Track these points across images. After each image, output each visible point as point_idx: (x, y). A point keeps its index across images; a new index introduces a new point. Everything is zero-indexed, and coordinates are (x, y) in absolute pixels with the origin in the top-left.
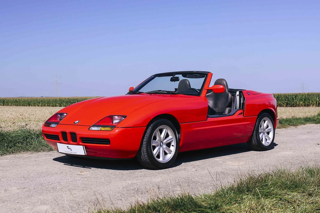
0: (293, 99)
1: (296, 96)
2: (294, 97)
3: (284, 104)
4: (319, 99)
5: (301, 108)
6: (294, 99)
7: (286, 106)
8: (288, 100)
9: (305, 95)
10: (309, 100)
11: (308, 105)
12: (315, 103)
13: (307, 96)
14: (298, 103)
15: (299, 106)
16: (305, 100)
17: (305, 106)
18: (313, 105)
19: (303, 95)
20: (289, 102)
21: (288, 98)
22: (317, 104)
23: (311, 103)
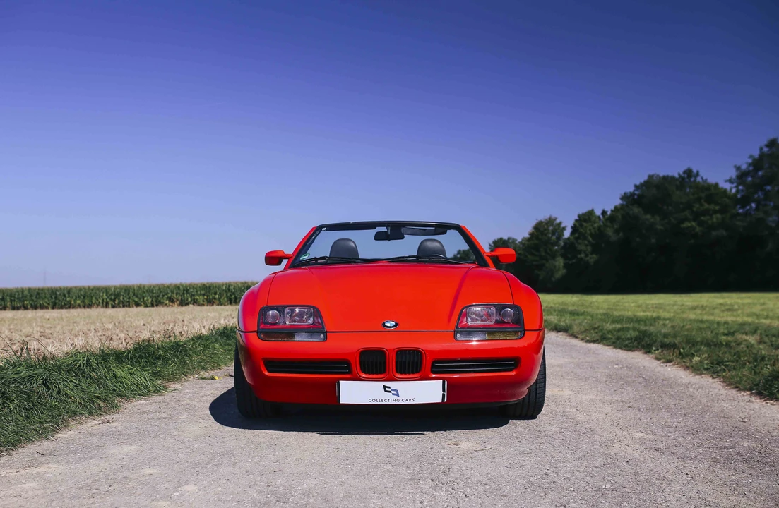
0: (64, 296)
1: (69, 291)
2: (66, 292)
3: (48, 304)
4: (106, 295)
5: (79, 310)
6: (67, 295)
7: (53, 308)
8: (56, 298)
9: (85, 289)
10: (92, 297)
11: (89, 306)
12: (101, 301)
13: (87, 291)
14: (73, 302)
15: (74, 307)
16: (84, 297)
17: (84, 307)
18: (98, 305)
19: (80, 290)
20: (57, 301)
21: (56, 294)
22: (104, 303)
23: (93, 302)
